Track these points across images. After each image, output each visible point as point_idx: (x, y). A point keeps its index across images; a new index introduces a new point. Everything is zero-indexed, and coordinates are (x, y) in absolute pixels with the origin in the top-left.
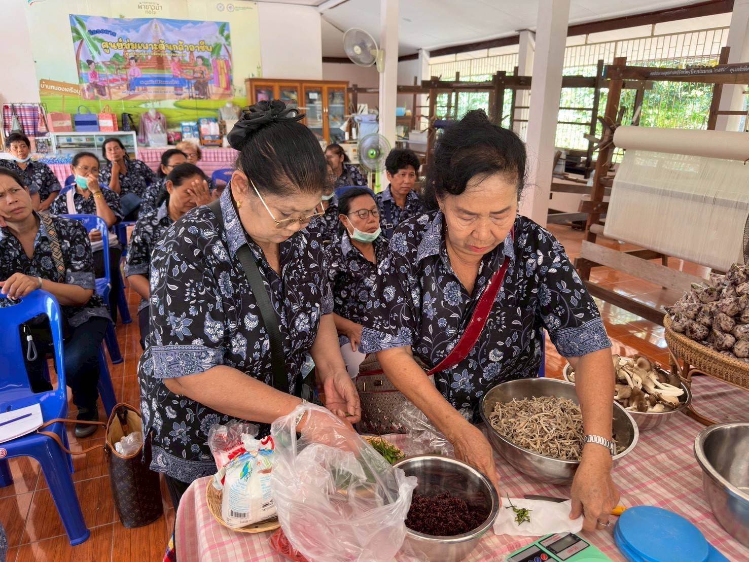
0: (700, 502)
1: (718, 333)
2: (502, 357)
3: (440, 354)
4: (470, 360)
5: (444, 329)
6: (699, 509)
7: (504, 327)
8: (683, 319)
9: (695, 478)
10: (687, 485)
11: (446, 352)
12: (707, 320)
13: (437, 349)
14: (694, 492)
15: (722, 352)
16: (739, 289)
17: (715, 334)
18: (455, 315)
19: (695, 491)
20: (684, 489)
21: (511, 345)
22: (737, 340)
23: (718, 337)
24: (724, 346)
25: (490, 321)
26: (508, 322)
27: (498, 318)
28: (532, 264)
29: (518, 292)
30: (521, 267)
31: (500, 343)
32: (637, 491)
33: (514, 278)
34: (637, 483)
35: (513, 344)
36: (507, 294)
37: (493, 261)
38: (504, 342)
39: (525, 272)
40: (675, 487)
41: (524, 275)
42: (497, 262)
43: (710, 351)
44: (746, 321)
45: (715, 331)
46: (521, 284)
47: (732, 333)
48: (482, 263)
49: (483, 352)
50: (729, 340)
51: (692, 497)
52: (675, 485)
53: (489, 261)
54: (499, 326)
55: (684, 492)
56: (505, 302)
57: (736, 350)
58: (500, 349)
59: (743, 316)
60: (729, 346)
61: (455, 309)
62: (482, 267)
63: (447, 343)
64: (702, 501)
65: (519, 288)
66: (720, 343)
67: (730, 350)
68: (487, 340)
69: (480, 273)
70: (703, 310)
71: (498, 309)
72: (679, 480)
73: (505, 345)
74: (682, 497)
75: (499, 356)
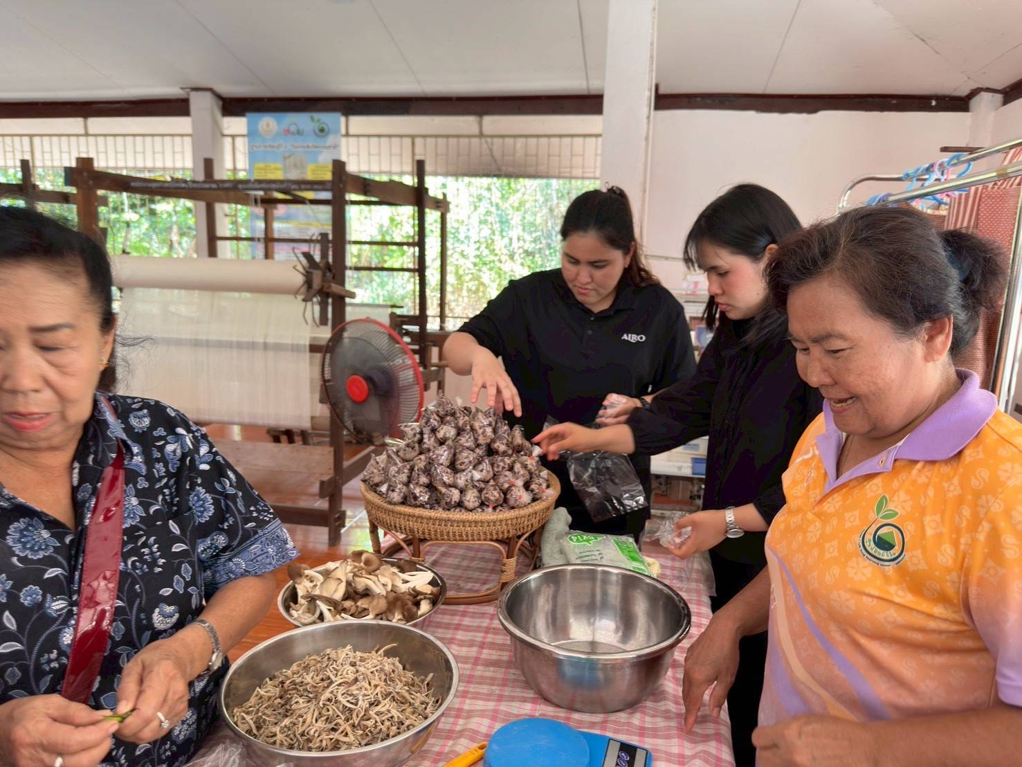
0: (519, 692)
1: (444, 490)
2: (177, 615)
3: (50, 661)
4: (119, 650)
5: (40, 606)
6: (524, 700)
7: (161, 561)
8: (399, 486)
9: (492, 669)
10: (492, 681)
11: (62, 653)
12: (424, 479)
13: (40, 654)
14: (504, 685)
15: (452, 510)
16: (440, 435)
17: (440, 492)
18: (52, 573)
19: (504, 683)
20: (494, 688)
21: (186, 587)
22: (462, 491)
23: (444, 494)
24: (453, 503)
25: (133, 562)
26: (165, 550)
27: (146, 551)
28: (174, 452)
29: (164, 500)
30: (158, 460)
31: (166, 592)
32: (461, 721)
33: (150, 477)
34: (453, 713)
35: (187, 585)
36: (145, 506)
37: (96, 453)
38: (172, 587)
39: (166, 466)
40: (485, 691)
41: (167, 471)
42: (104, 451)
43: (439, 513)
44: (463, 467)
45: (440, 488)
46: (166, 486)
47: (454, 486)
48: (76, 465)
49: (138, 620)
50: (455, 495)
51: (507, 691)
52: (484, 689)
53: (87, 456)
54: (154, 563)
55: (497, 692)
56: (148, 521)
57: (466, 503)
58: (168, 601)
59: (458, 462)
60: (457, 500)
61: (51, 562)
62: (76, 471)
63: (57, 633)
64: (518, 690)
65: (164, 495)
66: (448, 500)
67: (460, 505)
68: (138, 595)
69: (75, 483)
70: (416, 468)
71: (141, 536)
72: (482, 680)
73: (175, 592)
74: (500, 698)
75: (171, 616)
